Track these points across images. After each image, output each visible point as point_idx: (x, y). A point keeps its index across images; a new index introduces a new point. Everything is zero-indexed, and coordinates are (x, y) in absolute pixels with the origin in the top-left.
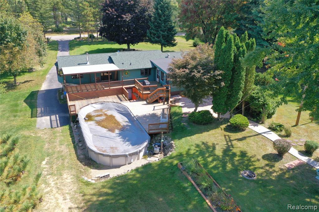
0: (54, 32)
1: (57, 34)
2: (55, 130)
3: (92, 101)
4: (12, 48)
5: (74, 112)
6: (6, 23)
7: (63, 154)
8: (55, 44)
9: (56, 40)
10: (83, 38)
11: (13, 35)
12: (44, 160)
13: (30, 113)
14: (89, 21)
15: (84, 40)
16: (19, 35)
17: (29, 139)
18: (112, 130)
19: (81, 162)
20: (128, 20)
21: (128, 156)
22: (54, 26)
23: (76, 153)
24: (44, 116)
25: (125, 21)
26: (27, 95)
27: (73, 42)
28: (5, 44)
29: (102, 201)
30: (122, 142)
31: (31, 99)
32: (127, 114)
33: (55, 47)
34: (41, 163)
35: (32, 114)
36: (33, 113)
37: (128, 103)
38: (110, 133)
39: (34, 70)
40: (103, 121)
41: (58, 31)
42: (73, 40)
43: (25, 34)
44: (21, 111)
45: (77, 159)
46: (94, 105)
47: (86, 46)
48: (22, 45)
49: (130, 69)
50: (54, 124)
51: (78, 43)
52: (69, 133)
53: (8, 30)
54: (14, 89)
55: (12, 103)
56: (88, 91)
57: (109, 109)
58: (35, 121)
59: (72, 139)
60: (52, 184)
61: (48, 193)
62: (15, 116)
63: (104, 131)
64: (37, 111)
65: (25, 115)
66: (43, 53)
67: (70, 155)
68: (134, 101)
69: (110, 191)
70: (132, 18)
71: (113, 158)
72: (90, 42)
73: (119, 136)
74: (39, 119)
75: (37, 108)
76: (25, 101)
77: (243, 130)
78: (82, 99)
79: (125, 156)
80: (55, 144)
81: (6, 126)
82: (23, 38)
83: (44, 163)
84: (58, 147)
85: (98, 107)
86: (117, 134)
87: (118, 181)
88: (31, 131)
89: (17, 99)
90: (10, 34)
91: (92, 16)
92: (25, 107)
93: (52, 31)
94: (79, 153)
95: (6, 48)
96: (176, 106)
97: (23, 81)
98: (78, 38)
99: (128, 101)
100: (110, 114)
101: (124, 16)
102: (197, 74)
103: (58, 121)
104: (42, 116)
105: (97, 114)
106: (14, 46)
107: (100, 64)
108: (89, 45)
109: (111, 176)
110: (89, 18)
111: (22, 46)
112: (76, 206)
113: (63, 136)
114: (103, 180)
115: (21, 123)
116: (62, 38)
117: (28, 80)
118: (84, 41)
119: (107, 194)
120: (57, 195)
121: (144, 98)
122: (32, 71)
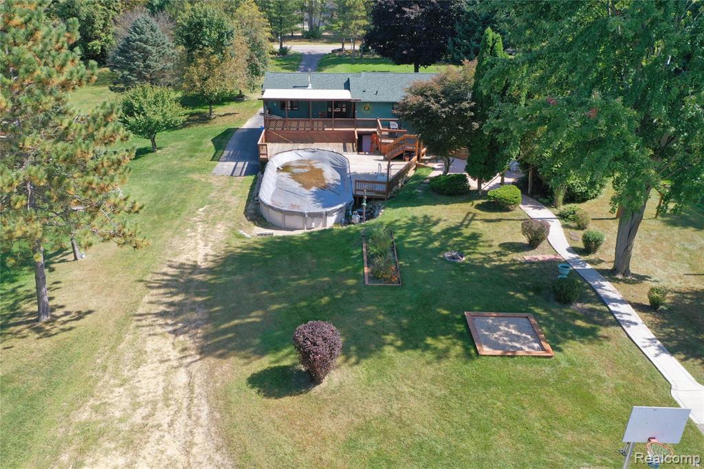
0: (306, 38)
1: (310, 41)
2: (235, 178)
3: (301, 146)
4: (208, 57)
5: (265, 157)
6: (205, 16)
7: (229, 205)
8: (297, 59)
9: (301, 52)
10: (347, 51)
11: (212, 35)
12: (202, 207)
13: (213, 155)
14: (357, 18)
15: (347, 54)
16: (221, 36)
17: (196, 184)
18: (306, 186)
19: (246, 216)
20: (413, 17)
21: (307, 216)
22: (306, 27)
23: (247, 206)
24: (230, 161)
25: (408, 19)
26: (220, 132)
27: (328, 57)
28: (201, 49)
29: (245, 253)
30: (312, 202)
31: (222, 139)
32: (341, 169)
33: (294, 64)
34: (197, 209)
35: (214, 156)
36: (217, 155)
37: (354, 155)
38: (303, 189)
39: (246, 99)
40: (302, 174)
41: (312, 36)
42: (330, 54)
43: (230, 34)
44: (201, 151)
45: (244, 213)
46: (300, 152)
47: (346, 65)
48: (224, 51)
49: (372, 100)
50: (237, 172)
51: (337, 58)
52: (250, 185)
53: (206, 27)
54: (207, 123)
55: (196, 140)
56: (298, 129)
57: (322, 160)
58: (214, 166)
59: (250, 192)
60: (200, 230)
61: (191, 237)
62: (191, 157)
63: (296, 185)
64: (223, 153)
65: (205, 156)
66: (262, 70)
67: (237, 208)
68: (365, 154)
69: (260, 247)
70: (423, 13)
71: (286, 216)
72: (356, 59)
73: (312, 195)
74: (220, 164)
75: (224, 150)
76: (213, 140)
77: (508, 210)
78: (287, 142)
79: (302, 214)
80: (226, 193)
81: (175, 167)
82: (226, 42)
83: (201, 210)
84: (227, 197)
85: (306, 155)
86: (312, 192)
87: (278, 240)
88: (203, 176)
89: (204, 136)
90: (208, 33)
91: (364, 9)
92: (211, 147)
93: (302, 36)
94: (249, 207)
95: (201, 55)
96: (426, 167)
97: (223, 114)
98: (340, 50)
99: (356, 153)
100: (318, 168)
101: (407, 10)
102: (433, 104)
103: (245, 169)
104: (226, 161)
105: (300, 164)
106: (212, 54)
107: (329, 89)
108: (353, 63)
109: (274, 235)
110: (356, 13)
111: (224, 54)
112: (214, 253)
113: (241, 187)
114: (260, 237)
115: (195, 166)
116: (313, 49)
117: (231, 112)
118: (347, 56)
119: (256, 249)
120: (199, 241)
121: (383, 151)
122: (242, 101)
